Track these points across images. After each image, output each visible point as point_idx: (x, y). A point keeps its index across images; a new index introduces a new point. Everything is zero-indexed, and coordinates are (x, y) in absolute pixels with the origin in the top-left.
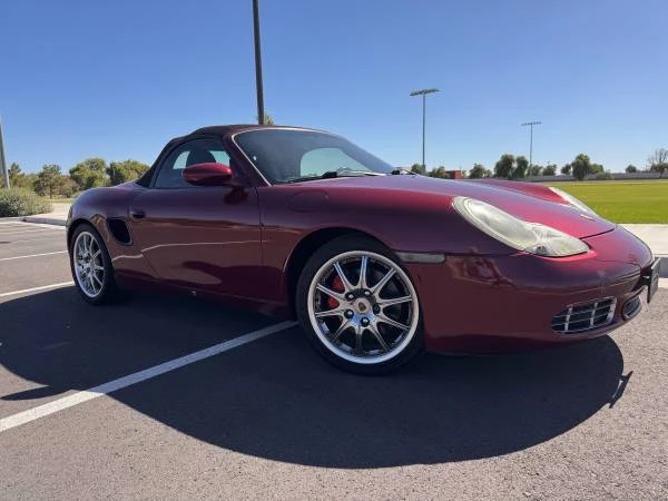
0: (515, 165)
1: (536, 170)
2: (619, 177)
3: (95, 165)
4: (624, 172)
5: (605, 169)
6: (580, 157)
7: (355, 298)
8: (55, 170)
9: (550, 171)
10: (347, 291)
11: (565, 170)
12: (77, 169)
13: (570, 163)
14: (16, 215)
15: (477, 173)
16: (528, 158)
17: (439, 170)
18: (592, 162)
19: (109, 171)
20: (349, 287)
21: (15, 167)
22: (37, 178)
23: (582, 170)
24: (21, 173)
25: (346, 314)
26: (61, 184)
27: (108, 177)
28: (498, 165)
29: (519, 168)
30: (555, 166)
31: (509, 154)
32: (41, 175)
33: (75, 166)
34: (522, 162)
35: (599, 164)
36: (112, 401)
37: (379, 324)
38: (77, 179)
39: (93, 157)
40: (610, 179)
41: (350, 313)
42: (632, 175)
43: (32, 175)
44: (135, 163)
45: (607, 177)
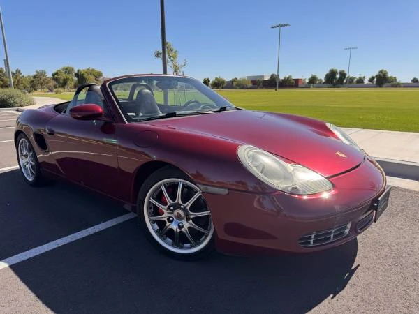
0: (338, 76)
1: (351, 80)
2: (406, 86)
3: (68, 71)
4: (410, 82)
5: (398, 80)
6: (381, 72)
7: (174, 209)
8: (43, 74)
9: (361, 81)
10: (169, 204)
11: (371, 80)
12: (57, 73)
13: (374, 75)
14: (13, 106)
15: (313, 80)
16: (346, 72)
17: (288, 78)
18: (389, 75)
19: (77, 75)
20: (170, 202)
21: (18, 71)
22: (32, 79)
23: (382, 80)
24: (22, 75)
25: (168, 220)
26: (47, 83)
27: (76, 79)
28: (327, 75)
29: (340, 78)
30: (364, 77)
31: (334, 68)
32: (34, 77)
33: (55, 71)
34: (343, 74)
35: (394, 76)
36: (11, 273)
37: (189, 228)
38: (56, 80)
39: (66, 66)
40: (400, 87)
41: (171, 219)
42: (415, 84)
43: (29, 76)
44: (93, 70)
45: (398, 85)
